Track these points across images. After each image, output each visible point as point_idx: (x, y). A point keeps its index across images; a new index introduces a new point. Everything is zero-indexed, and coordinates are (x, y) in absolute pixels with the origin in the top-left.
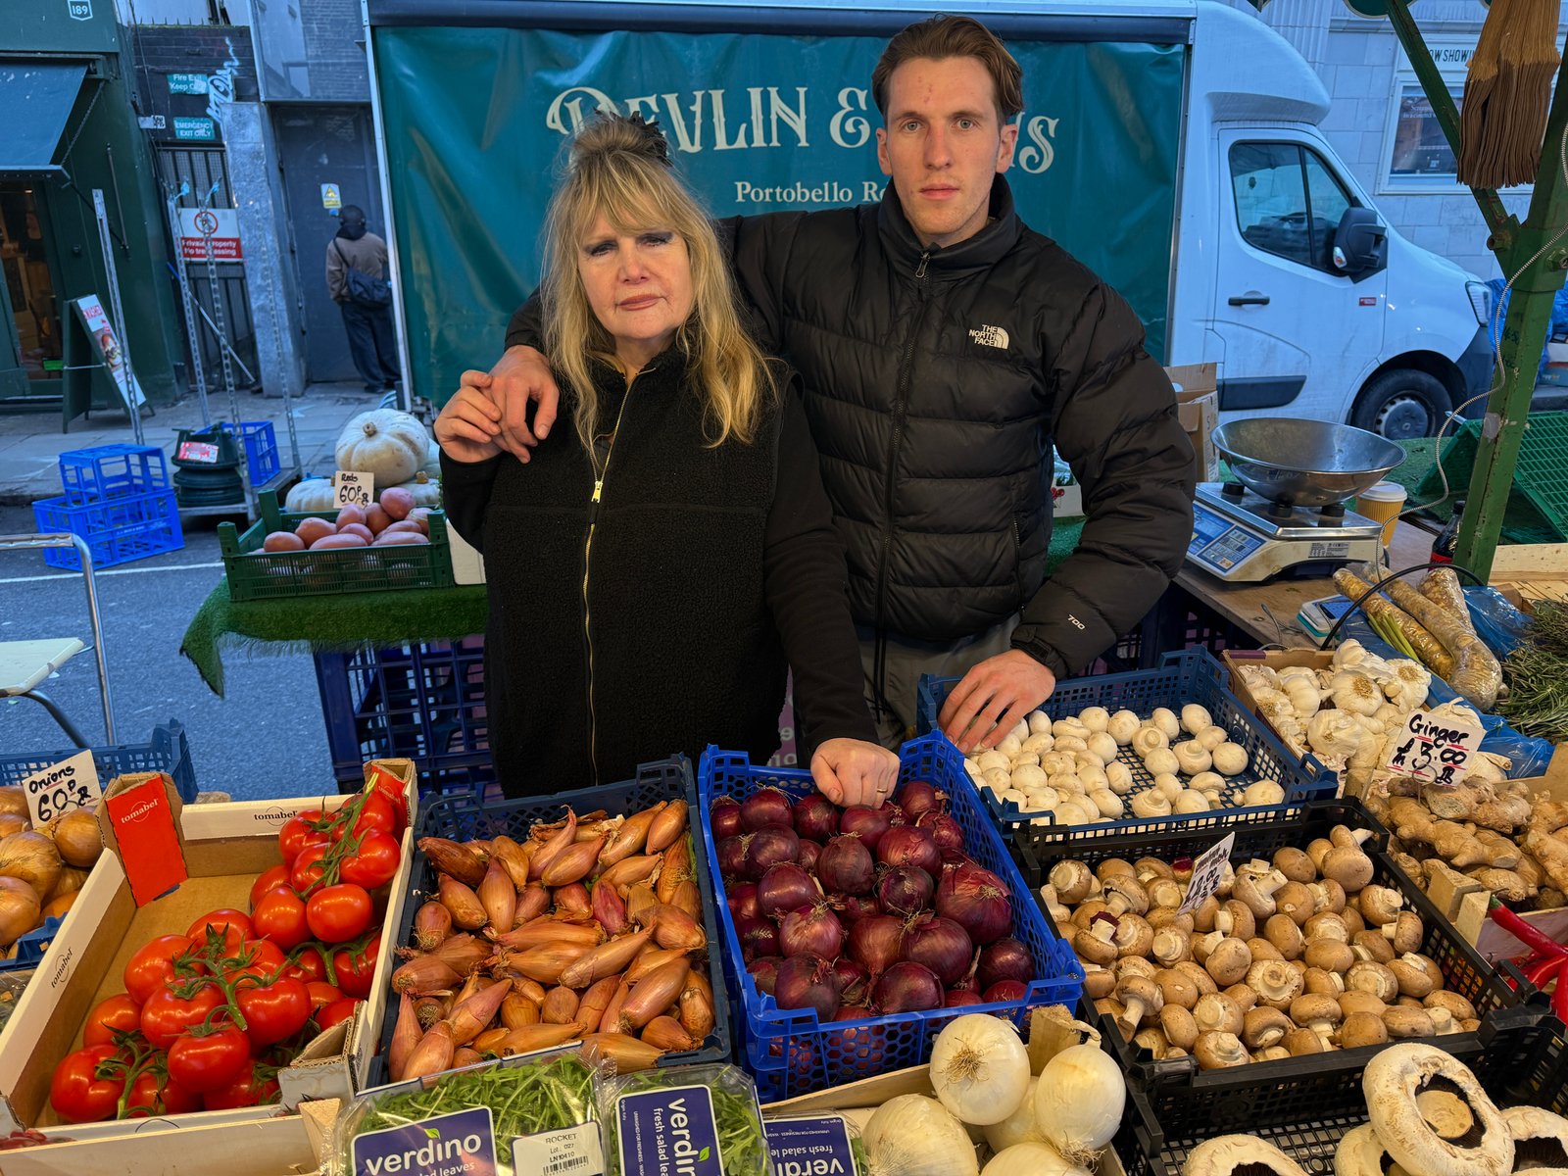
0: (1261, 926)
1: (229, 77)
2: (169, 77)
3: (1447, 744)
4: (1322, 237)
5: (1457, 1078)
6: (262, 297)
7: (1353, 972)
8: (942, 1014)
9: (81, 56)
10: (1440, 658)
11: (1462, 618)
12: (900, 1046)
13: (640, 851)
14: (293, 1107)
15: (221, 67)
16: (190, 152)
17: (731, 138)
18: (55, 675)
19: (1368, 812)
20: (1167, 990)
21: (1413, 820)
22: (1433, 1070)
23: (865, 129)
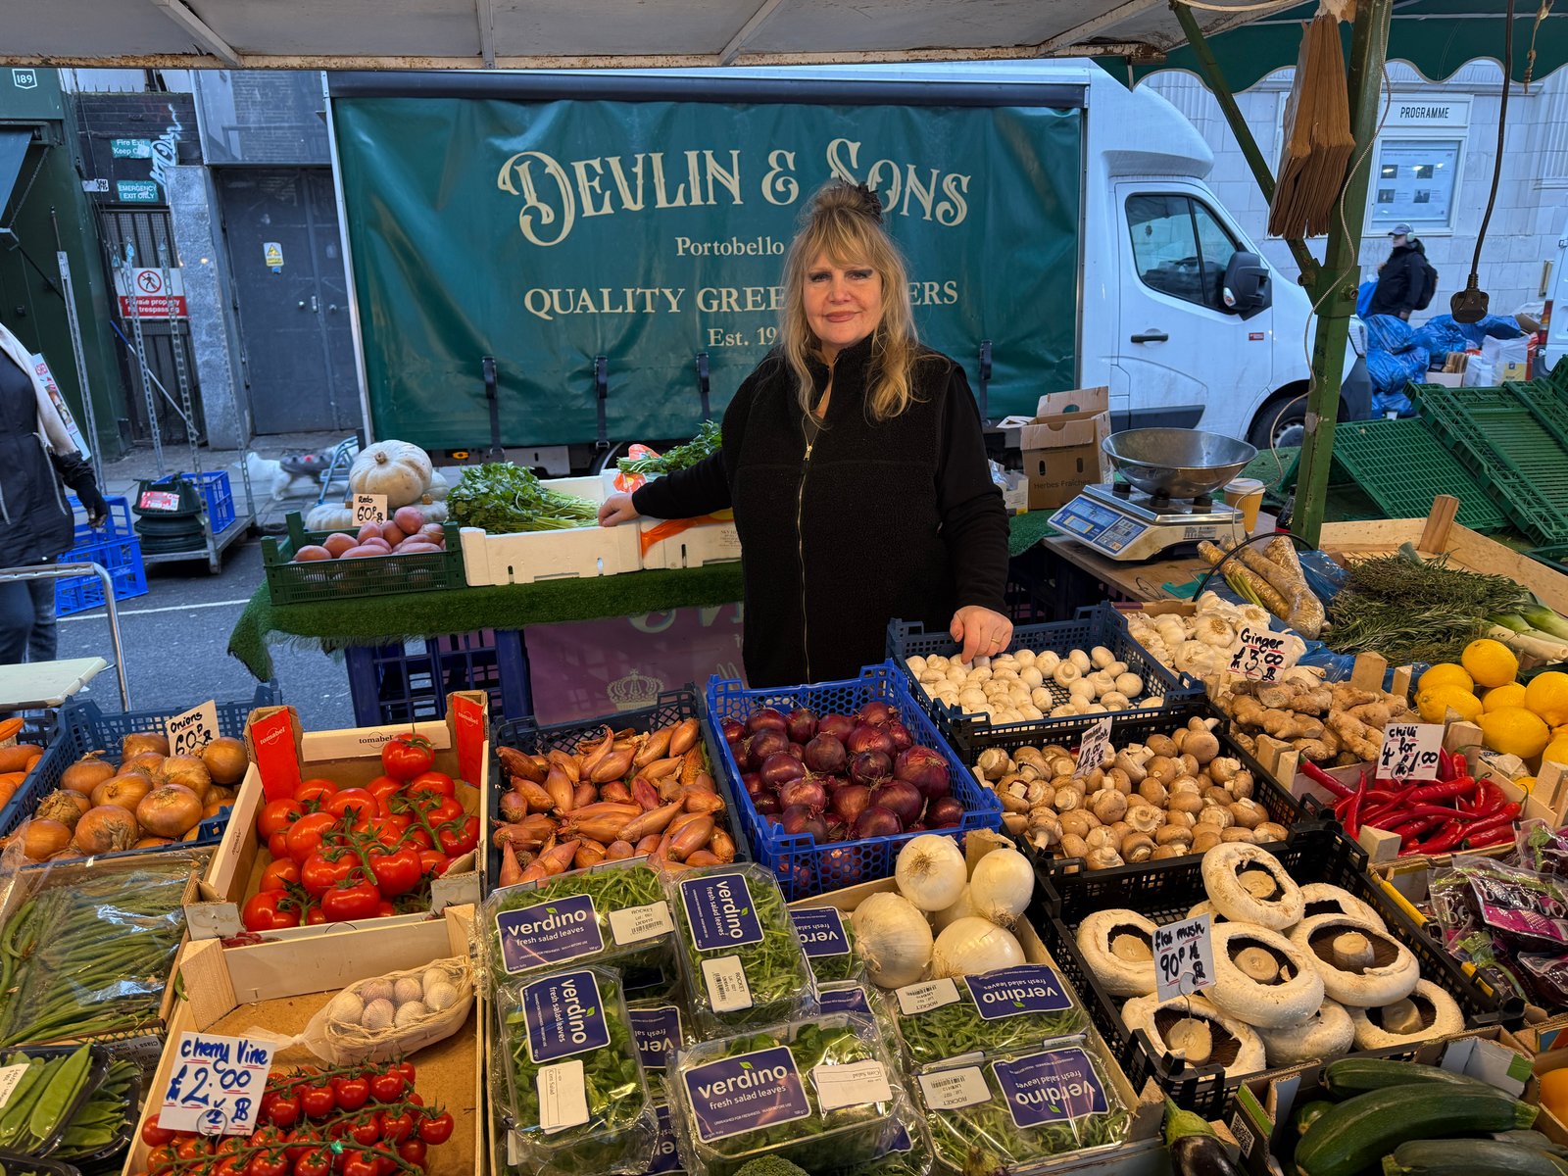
0: (1136, 786)
1: (172, 142)
2: (112, 142)
3: (1268, 650)
4: (1212, 279)
5: (1266, 862)
6: (207, 353)
7: (1202, 813)
8: (902, 837)
9: (25, 123)
10: (1281, 606)
11: (1296, 574)
12: (873, 864)
13: (665, 755)
14: (439, 912)
15: (165, 133)
16: (133, 214)
17: (671, 198)
18: (85, 689)
19: (1215, 706)
20: (1065, 825)
21: (1248, 710)
22: (1249, 857)
23: (794, 188)
